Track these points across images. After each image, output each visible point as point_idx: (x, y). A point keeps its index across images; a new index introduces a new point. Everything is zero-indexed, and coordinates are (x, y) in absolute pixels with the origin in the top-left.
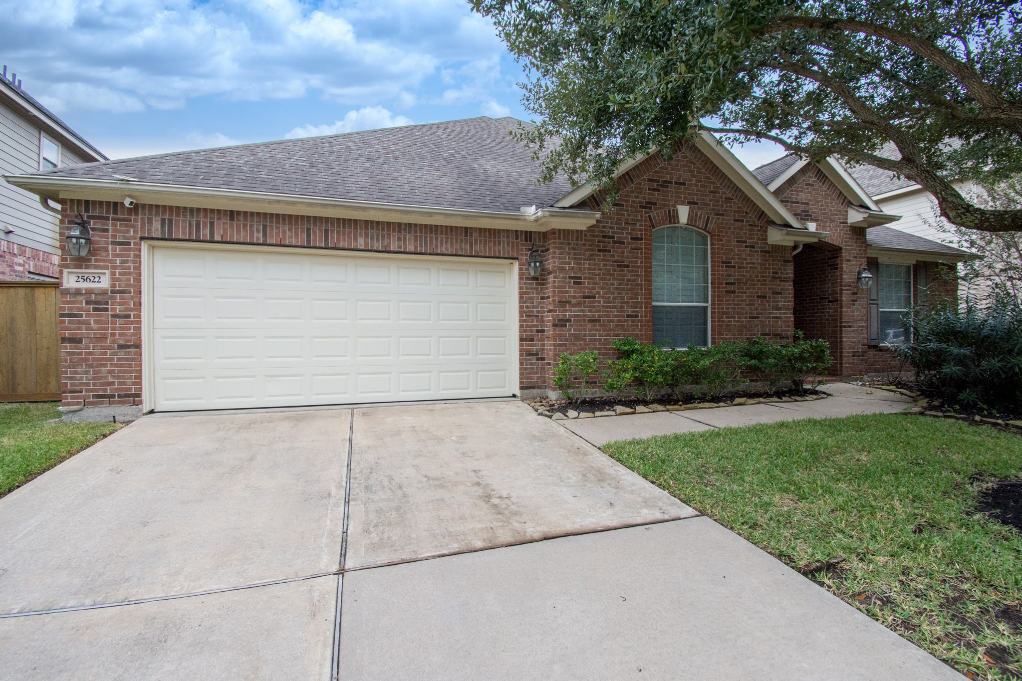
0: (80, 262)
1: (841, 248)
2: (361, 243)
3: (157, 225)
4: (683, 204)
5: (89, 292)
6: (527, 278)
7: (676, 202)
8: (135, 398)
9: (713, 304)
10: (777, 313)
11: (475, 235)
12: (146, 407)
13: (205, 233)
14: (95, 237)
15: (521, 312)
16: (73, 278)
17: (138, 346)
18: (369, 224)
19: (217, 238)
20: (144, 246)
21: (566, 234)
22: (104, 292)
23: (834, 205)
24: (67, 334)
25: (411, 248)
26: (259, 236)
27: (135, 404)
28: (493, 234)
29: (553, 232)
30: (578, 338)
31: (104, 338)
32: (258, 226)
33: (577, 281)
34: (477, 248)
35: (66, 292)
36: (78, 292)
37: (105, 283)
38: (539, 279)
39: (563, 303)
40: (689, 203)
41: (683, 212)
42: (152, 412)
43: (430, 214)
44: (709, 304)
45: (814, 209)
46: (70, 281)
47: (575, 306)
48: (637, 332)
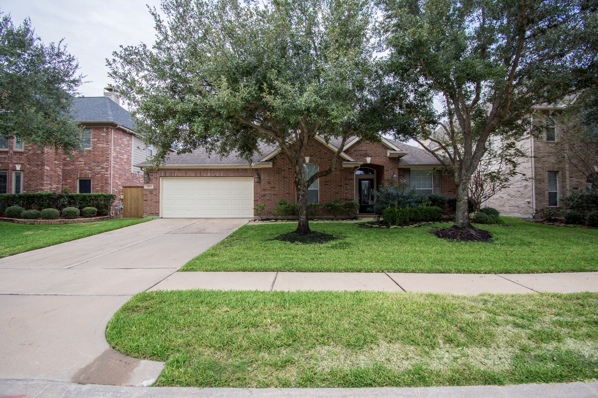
0: (148, 183)
1: (383, 166)
2: (209, 175)
3: (163, 173)
4: (307, 156)
5: (149, 189)
6: (256, 182)
7: (305, 156)
8: (158, 214)
9: (320, 189)
10: (347, 191)
11: (240, 170)
12: (160, 217)
13: (173, 175)
14: (150, 177)
15: (254, 192)
16: (146, 186)
17: (159, 202)
18: (211, 170)
19: (175, 176)
20: (161, 178)
21: (266, 169)
22: (152, 190)
23: (380, 150)
24: (145, 199)
25: (222, 175)
26: (184, 175)
27: (158, 215)
28: (245, 170)
29: (262, 168)
30: (269, 200)
31: (152, 200)
32: (184, 172)
33: (269, 183)
34: (241, 174)
35: (145, 190)
36: (147, 190)
37: (152, 187)
38: (259, 182)
39: (264, 190)
40: (309, 156)
41: (307, 159)
42: (162, 218)
43: (225, 166)
44: (318, 189)
45: (369, 152)
46: (146, 187)
47: (268, 190)
48: (290, 198)
